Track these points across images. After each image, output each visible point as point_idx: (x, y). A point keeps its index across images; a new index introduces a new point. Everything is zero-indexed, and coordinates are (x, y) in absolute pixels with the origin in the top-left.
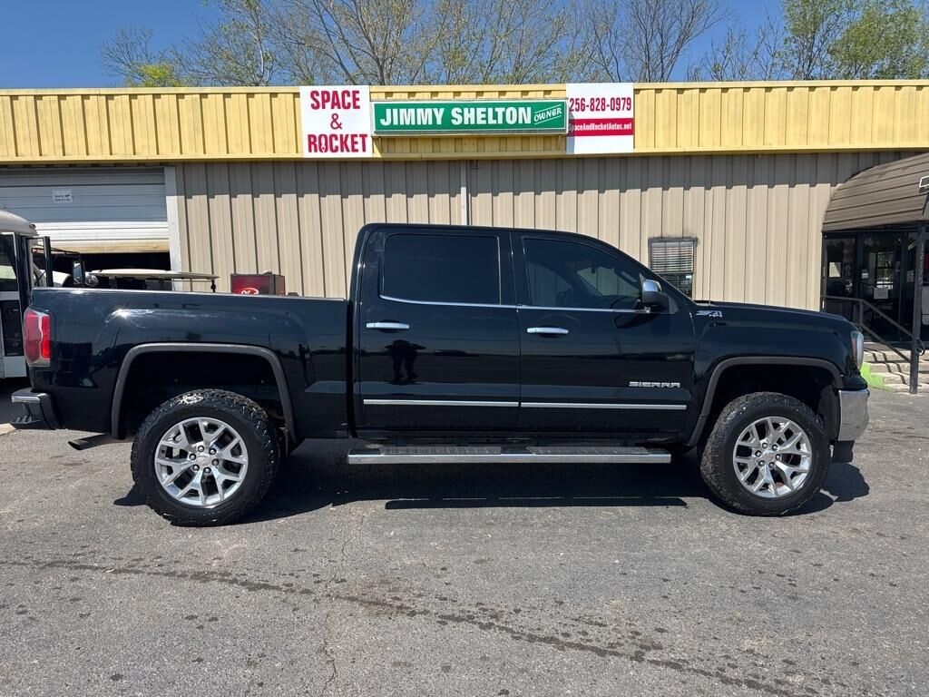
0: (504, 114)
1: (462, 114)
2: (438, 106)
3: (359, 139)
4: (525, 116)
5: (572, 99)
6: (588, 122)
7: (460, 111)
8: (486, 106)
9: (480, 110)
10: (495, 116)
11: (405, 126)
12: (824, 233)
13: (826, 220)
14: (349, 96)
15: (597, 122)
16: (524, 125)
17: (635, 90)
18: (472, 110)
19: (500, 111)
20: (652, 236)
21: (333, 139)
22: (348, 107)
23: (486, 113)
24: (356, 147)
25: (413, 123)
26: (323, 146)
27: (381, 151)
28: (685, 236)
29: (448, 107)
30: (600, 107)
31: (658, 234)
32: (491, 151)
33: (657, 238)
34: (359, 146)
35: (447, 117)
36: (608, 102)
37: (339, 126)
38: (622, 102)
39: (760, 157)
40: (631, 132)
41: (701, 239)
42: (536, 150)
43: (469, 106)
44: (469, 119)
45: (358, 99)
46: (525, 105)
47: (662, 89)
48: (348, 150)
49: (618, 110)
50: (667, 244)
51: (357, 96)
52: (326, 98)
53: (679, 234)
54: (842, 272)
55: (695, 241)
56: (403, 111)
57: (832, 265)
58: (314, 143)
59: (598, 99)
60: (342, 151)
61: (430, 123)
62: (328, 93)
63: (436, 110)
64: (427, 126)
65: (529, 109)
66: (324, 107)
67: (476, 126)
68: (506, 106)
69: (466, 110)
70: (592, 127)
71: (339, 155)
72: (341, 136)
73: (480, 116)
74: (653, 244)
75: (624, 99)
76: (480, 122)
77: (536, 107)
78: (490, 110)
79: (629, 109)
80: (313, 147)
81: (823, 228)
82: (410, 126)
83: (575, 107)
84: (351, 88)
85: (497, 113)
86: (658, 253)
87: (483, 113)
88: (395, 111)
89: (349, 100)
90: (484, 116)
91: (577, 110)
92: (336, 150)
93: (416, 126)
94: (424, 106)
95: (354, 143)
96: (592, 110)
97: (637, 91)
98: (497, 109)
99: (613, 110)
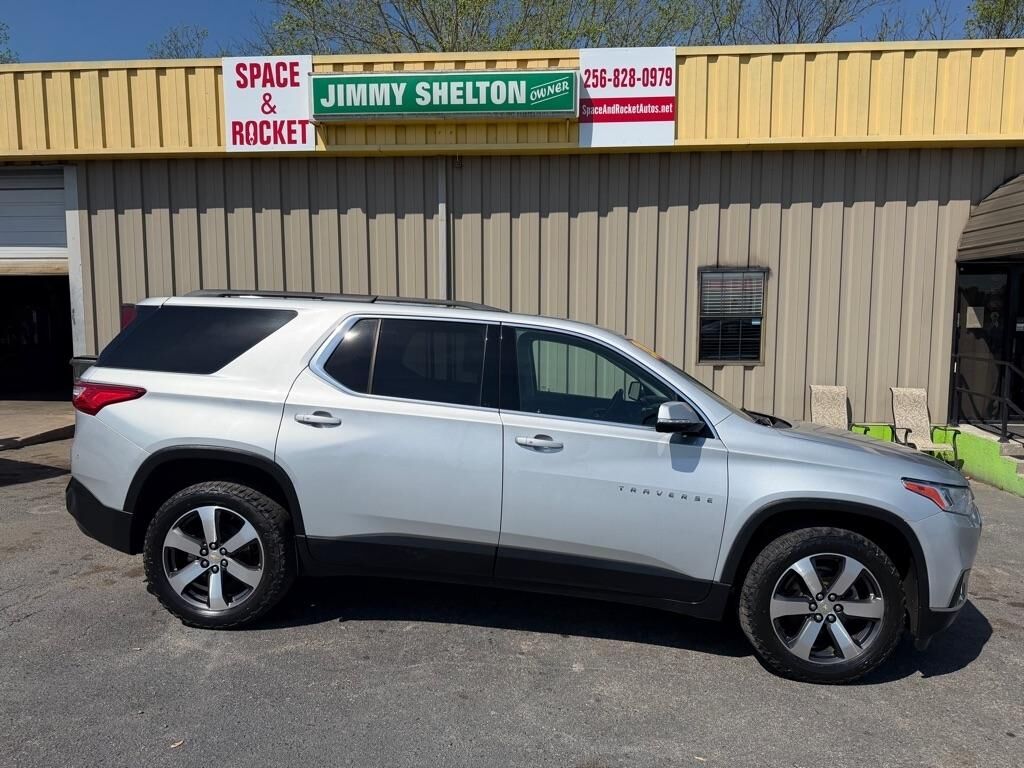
0: (488, 90)
1: (430, 91)
2: (398, 80)
3: (297, 127)
4: (518, 93)
5: (587, 71)
6: (610, 102)
7: (427, 86)
8: (464, 79)
9: (454, 85)
10: (476, 94)
11: (353, 108)
12: (959, 264)
13: (962, 245)
14: (285, 69)
15: (623, 102)
16: (516, 105)
17: (677, 57)
18: (445, 85)
19: (482, 85)
20: (704, 264)
21: (265, 126)
22: (284, 85)
23: (464, 89)
24: (294, 137)
25: (364, 103)
26: (252, 136)
27: (327, 143)
28: (752, 264)
29: (412, 83)
30: (627, 82)
31: (712, 262)
32: (475, 142)
33: (711, 267)
34: (297, 137)
35: (410, 94)
36: (639, 74)
37: (273, 110)
38: (659, 74)
39: (864, 153)
40: (671, 116)
41: (774, 270)
42: (537, 142)
43: (440, 80)
44: (440, 97)
45: (297, 74)
46: (518, 78)
47: (717, 56)
48: (283, 142)
49: (653, 85)
50: (726, 275)
51: (296, 69)
52: (255, 73)
53: (744, 263)
54: (986, 320)
55: (766, 272)
56: (351, 87)
57: (970, 311)
58: (240, 133)
59: (624, 70)
60: (276, 142)
61: (387, 103)
62: (258, 66)
63: (394, 86)
64: (383, 108)
65: (523, 84)
66: (253, 85)
67: (450, 107)
68: (492, 79)
69: (436, 85)
70: (616, 109)
71: (271, 148)
72: (275, 122)
73: (455, 93)
74: (705, 276)
75: (661, 69)
76: (455, 101)
77: (534, 81)
78: (469, 85)
79: (668, 84)
80: (238, 137)
81: (959, 256)
82: (361, 108)
83: (592, 81)
84: (288, 59)
85: (478, 88)
86: (713, 288)
87: (458, 89)
88: (340, 87)
89: (285, 74)
90: (461, 93)
91: (595, 86)
92: (268, 142)
93: (368, 108)
94: (379, 81)
95: (291, 132)
96: (616, 86)
97: (681, 59)
98: (478, 84)
99: (645, 85)
